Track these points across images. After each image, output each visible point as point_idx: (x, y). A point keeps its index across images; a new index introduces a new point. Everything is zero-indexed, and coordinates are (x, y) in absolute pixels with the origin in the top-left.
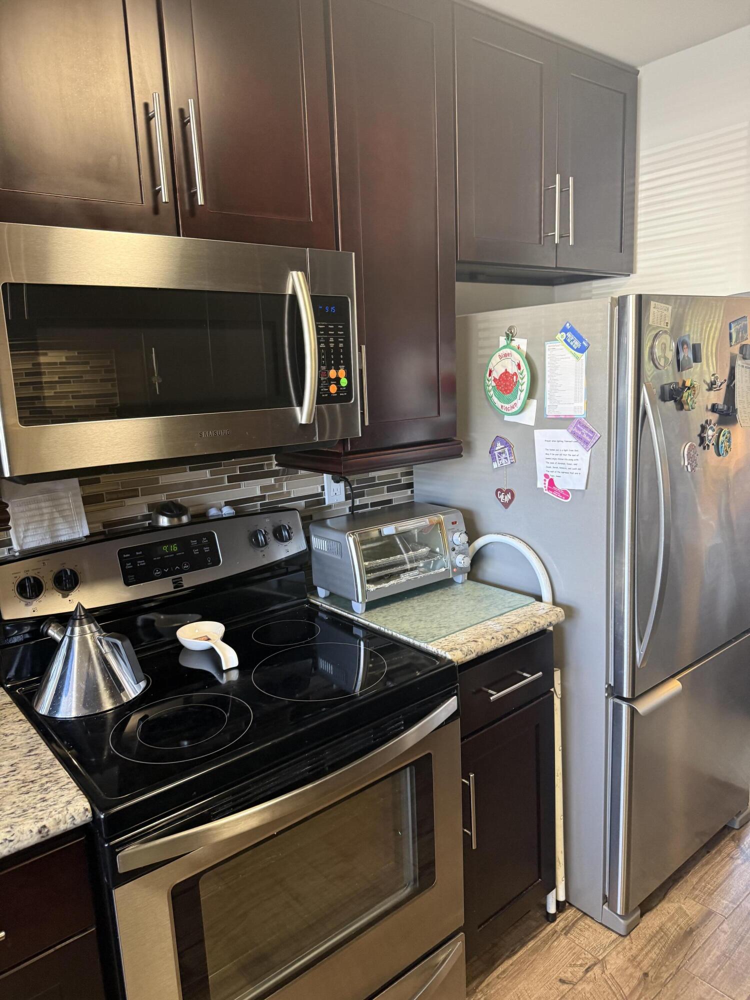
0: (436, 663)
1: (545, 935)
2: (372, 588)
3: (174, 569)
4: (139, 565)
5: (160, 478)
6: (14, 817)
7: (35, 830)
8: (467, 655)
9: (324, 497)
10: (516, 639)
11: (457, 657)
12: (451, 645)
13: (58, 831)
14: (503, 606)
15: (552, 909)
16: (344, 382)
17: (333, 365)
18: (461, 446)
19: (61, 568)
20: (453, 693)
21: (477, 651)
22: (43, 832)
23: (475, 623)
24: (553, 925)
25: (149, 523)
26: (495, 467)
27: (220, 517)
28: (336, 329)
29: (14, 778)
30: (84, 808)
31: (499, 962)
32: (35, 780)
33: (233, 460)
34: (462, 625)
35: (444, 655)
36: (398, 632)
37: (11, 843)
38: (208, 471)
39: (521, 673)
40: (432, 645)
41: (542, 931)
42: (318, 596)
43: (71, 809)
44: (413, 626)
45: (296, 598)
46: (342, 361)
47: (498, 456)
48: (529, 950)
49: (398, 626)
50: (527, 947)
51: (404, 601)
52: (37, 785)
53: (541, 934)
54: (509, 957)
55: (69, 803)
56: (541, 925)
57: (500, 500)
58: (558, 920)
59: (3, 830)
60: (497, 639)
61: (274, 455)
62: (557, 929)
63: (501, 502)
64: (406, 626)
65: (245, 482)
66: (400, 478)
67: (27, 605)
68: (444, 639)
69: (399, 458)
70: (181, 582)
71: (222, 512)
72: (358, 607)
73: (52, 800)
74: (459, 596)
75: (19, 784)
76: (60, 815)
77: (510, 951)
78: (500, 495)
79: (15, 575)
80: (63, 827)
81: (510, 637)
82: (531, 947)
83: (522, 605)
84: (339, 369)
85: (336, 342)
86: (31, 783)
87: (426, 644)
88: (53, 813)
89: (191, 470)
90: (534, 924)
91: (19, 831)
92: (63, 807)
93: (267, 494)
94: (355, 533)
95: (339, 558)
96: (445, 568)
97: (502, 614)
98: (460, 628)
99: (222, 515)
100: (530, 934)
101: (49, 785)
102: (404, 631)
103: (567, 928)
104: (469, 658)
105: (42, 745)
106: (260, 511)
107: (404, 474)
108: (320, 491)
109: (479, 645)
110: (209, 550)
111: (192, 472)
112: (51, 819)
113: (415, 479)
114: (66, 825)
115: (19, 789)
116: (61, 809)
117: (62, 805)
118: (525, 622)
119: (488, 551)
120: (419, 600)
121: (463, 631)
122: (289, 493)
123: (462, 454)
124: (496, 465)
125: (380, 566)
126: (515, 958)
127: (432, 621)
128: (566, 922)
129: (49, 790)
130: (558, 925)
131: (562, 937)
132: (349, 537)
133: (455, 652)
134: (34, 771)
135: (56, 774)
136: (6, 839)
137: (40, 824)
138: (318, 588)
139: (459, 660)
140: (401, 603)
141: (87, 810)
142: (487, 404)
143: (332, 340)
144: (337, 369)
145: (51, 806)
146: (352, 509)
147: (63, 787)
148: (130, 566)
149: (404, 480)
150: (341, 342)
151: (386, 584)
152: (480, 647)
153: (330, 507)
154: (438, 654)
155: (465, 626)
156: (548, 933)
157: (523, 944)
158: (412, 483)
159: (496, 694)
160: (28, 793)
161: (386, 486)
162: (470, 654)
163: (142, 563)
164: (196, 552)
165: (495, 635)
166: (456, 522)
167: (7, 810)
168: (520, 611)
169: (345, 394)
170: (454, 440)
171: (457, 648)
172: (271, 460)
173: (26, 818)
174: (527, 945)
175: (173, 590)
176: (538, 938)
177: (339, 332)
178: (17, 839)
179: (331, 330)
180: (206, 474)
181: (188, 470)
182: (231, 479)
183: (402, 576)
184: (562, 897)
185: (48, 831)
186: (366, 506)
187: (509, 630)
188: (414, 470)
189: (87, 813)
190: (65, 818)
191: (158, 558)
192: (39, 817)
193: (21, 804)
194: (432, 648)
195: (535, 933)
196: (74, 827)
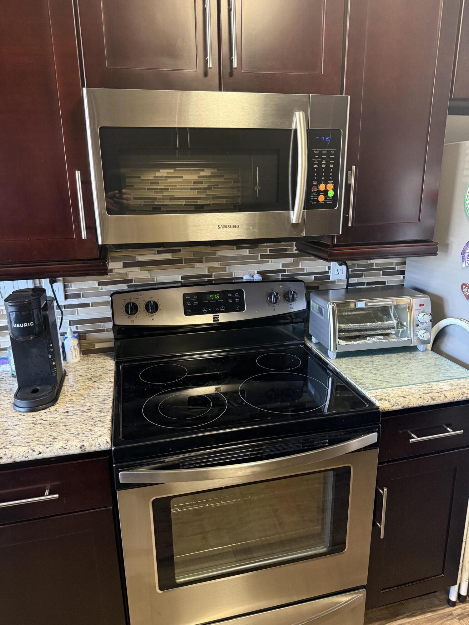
0: (366, 405)
1: (443, 613)
2: (343, 343)
3: (215, 309)
4: (194, 304)
5: (217, 252)
6: (72, 436)
7: (79, 446)
8: (393, 406)
9: (329, 274)
10: (442, 402)
11: (384, 405)
12: (384, 396)
13: (91, 450)
14: (444, 375)
15: (453, 597)
16: (331, 193)
17: (323, 180)
18: (437, 247)
19: (149, 300)
20: (374, 430)
21: (403, 404)
22: (82, 448)
23: (413, 383)
24: (452, 609)
25: (208, 280)
26: (463, 266)
27: (252, 280)
28: (328, 154)
29: (86, 414)
30: (107, 441)
31: (400, 617)
32: (94, 418)
33: (266, 244)
34: (401, 383)
35: (374, 402)
36: (350, 378)
37: (65, 450)
38: (248, 250)
39: (446, 427)
40: (368, 393)
41: (441, 609)
42: (312, 342)
43: (100, 439)
44: (364, 376)
45: (299, 339)
46: (331, 178)
47: (467, 257)
48: (426, 618)
49: (353, 373)
50: (425, 615)
51: (369, 357)
52: (94, 421)
53: (439, 611)
54: (409, 617)
55: (100, 436)
56: (443, 605)
57: (464, 292)
58: (457, 607)
59: (63, 442)
60: (424, 399)
61: (295, 243)
62: (453, 613)
63: (464, 295)
64: (359, 375)
65: (273, 259)
66: (395, 266)
67: (128, 318)
68: (381, 390)
69: (397, 251)
70: (218, 318)
71: (253, 278)
72: (332, 354)
73: (94, 431)
74: (413, 360)
75: (86, 418)
76: (93, 441)
77: (412, 613)
78: (464, 289)
79: (124, 301)
80: (93, 449)
81: (436, 400)
82: (428, 617)
83: (460, 377)
84: (328, 183)
85: (328, 164)
86: (91, 419)
87: (365, 391)
88: (90, 439)
89: (237, 248)
90: (437, 602)
91: (70, 444)
92: (96, 437)
93: (287, 269)
94: (335, 303)
95: (323, 318)
96: (408, 338)
97: (439, 381)
98: (398, 385)
99: (253, 279)
100: (431, 608)
101: (98, 422)
102: (355, 378)
103: (462, 616)
104: (395, 408)
105: (111, 398)
106: (280, 280)
107: (397, 264)
108: (327, 270)
109: (406, 400)
110: (238, 301)
111: (237, 250)
112: (88, 443)
113: (407, 268)
114: (95, 448)
115: (84, 420)
116: (94, 438)
117: (96, 436)
118: (454, 391)
119: (449, 330)
120: (381, 358)
121: (400, 387)
122: (303, 269)
123: (437, 253)
124: (465, 265)
125: (352, 329)
126: (413, 619)
127: (380, 375)
128: (463, 611)
129: (96, 425)
130: (455, 610)
131: (455, 620)
132: (330, 305)
133: (383, 402)
134: (97, 413)
135: (106, 417)
136: (63, 447)
137: (82, 444)
138: (312, 336)
139: (386, 408)
140: (367, 357)
141: (108, 442)
142: (464, 214)
143: (324, 162)
144: (326, 183)
145: (91, 435)
146: (348, 285)
147: (103, 426)
148: (189, 304)
149: (398, 268)
150: (332, 163)
151: (355, 342)
152: (407, 402)
153: (333, 282)
154: (371, 400)
155: (404, 384)
156: (445, 613)
157: (423, 613)
158: (404, 271)
159: (416, 438)
160: (87, 424)
161: (382, 271)
162: (396, 406)
163: (196, 303)
164: (230, 301)
165: (422, 396)
166: (423, 305)
167: (72, 431)
168: (456, 381)
169: (331, 202)
170: (432, 242)
171: (387, 399)
172: (293, 246)
173: (77, 438)
174: (426, 614)
175: (212, 322)
176: (436, 613)
177: (331, 156)
178: (68, 448)
179: (324, 154)
180: (247, 252)
181: (235, 248)
182: (263, 257)
183: (368, 338)
184: (464, 592)
185: (85, 449)
186: (363, 284)
187: (437, 394)
188: (407, 261)
189: (108, 444)
190: (95, 444)
191: (206, 302)
192: (82, 440)
193: (79, 429)
194: (368, 394)
195: (435, 609)
196: (100, 450)
